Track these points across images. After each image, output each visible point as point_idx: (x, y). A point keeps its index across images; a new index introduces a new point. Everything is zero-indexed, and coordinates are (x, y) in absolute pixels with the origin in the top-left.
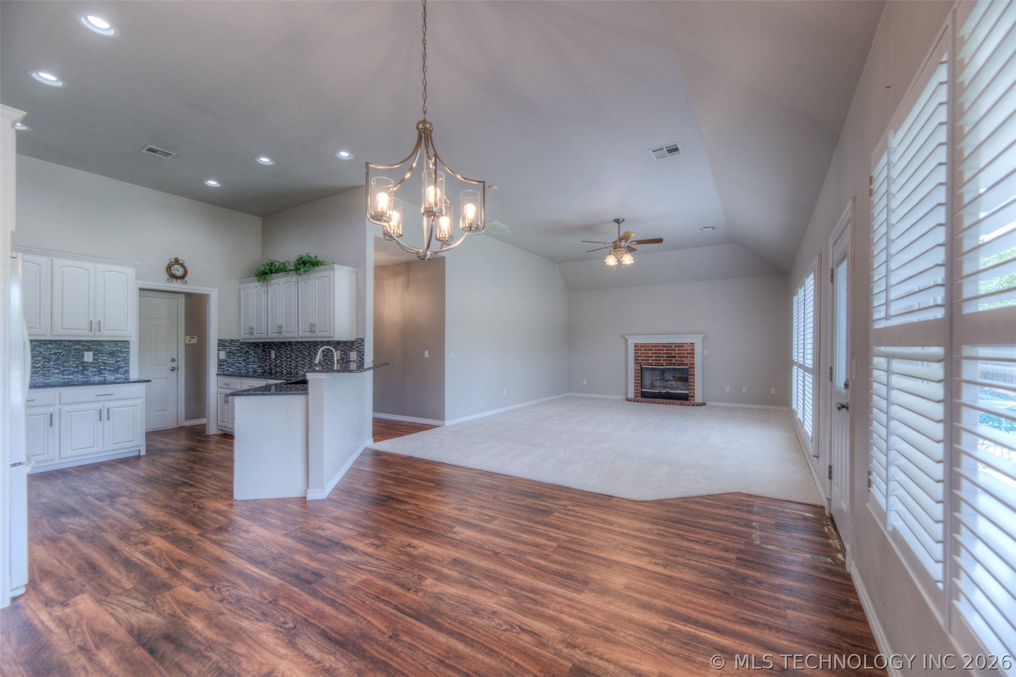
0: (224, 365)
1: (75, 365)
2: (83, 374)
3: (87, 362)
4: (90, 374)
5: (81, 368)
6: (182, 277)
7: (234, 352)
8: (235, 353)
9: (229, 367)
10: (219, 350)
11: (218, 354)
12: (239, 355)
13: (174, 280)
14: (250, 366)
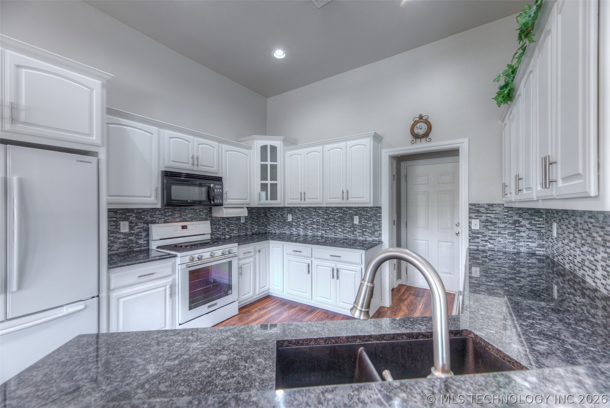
0: (478, 238)
1: (349, 226)
2: (353, 234)
3: (356, 224)
4: (358, 234)
5: (352, 229)
6: (426, 135)
7: (494, 221)
8: (496, 223)
9: (486, 241)
10: (470, 218)
11: (470, 223)
12: (502, 225)
13: (418, 140)
14: (521, 244)
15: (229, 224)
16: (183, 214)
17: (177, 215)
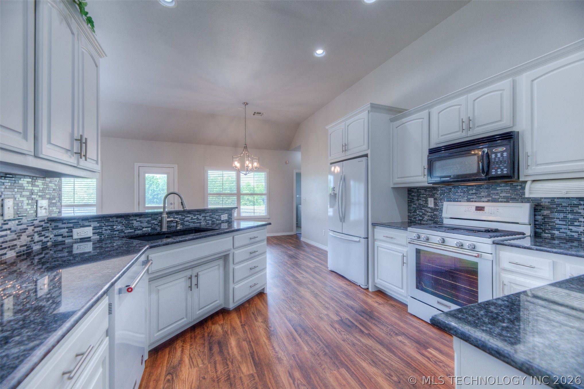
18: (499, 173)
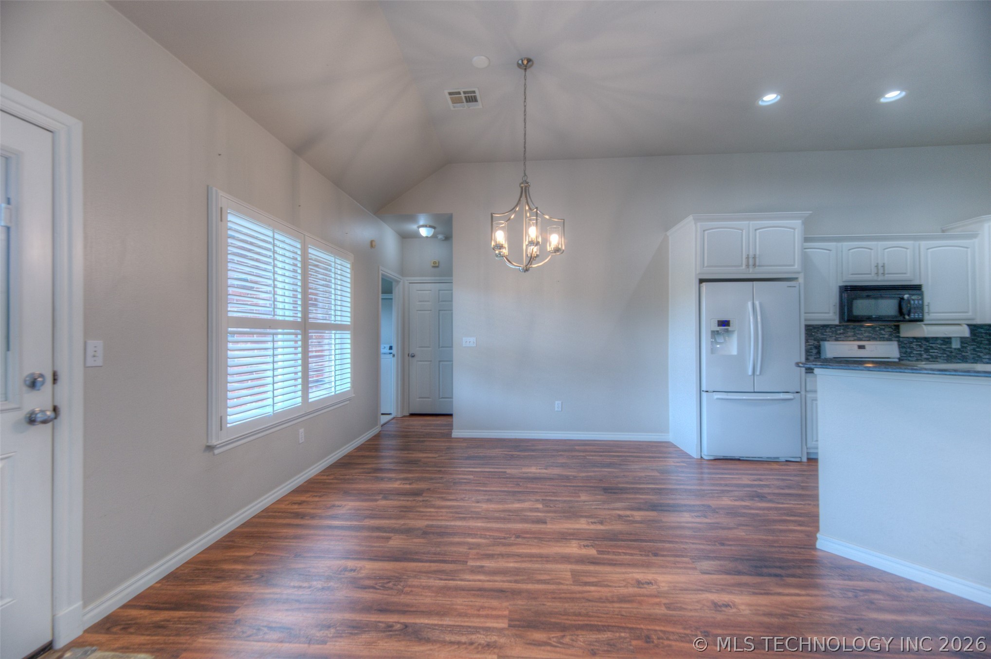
15: (929, 348)
16: (857, 332)
17: (850, 334)
18: (917, 317)
